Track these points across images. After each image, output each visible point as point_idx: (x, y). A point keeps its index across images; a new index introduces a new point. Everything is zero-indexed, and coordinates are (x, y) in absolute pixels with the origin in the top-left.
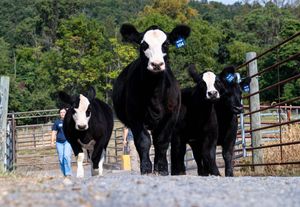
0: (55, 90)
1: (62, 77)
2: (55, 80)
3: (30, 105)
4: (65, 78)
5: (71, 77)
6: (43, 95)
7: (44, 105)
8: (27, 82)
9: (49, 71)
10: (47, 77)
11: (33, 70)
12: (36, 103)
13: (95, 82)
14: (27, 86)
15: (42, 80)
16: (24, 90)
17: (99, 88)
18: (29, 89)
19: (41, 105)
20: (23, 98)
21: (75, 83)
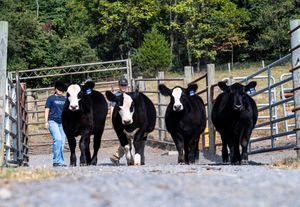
0: (95, 33)
1: (105, 14)
2: (95, 18)
3: (59, 56)
4: (110, 14)
5: (118, 13)
6: (78, 40)
7: (80, 54)
8: (54, 22)
9: (86, 5)
10: (83, 14)
11: (64, 4)
12: (69, 53)
13: (152, 20)
14: (56, 28)
15: (76, 18)
16: (50, 33)
17: (159, 28)
18: (58, 33)
19: (76, 54)
20: (49, 46)
21: (124, 21)
